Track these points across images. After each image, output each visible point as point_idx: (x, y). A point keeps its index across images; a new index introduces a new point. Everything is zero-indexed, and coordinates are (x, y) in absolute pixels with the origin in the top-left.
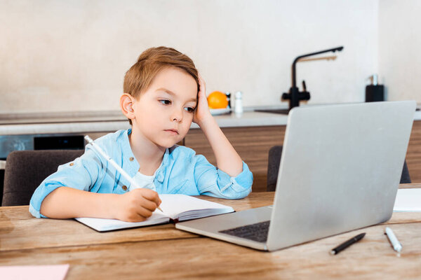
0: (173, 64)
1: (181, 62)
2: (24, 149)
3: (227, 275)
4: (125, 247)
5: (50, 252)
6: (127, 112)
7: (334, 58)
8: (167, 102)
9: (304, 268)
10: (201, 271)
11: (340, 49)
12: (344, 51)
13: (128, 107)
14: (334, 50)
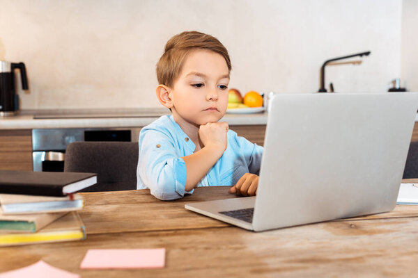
0: (197, 47)
1: (204, 43)
2: (74, 141)
3: (328, 261)
4: (211, 232)
5: (140, 236)
6: (165, 103)
7: (359, 63)
8: (199, 85)
9: (402, 255)
10: (301, 257)
11: (367, 54)
12: (371, 56)
13: (165, 97)
14: (361, 55)
